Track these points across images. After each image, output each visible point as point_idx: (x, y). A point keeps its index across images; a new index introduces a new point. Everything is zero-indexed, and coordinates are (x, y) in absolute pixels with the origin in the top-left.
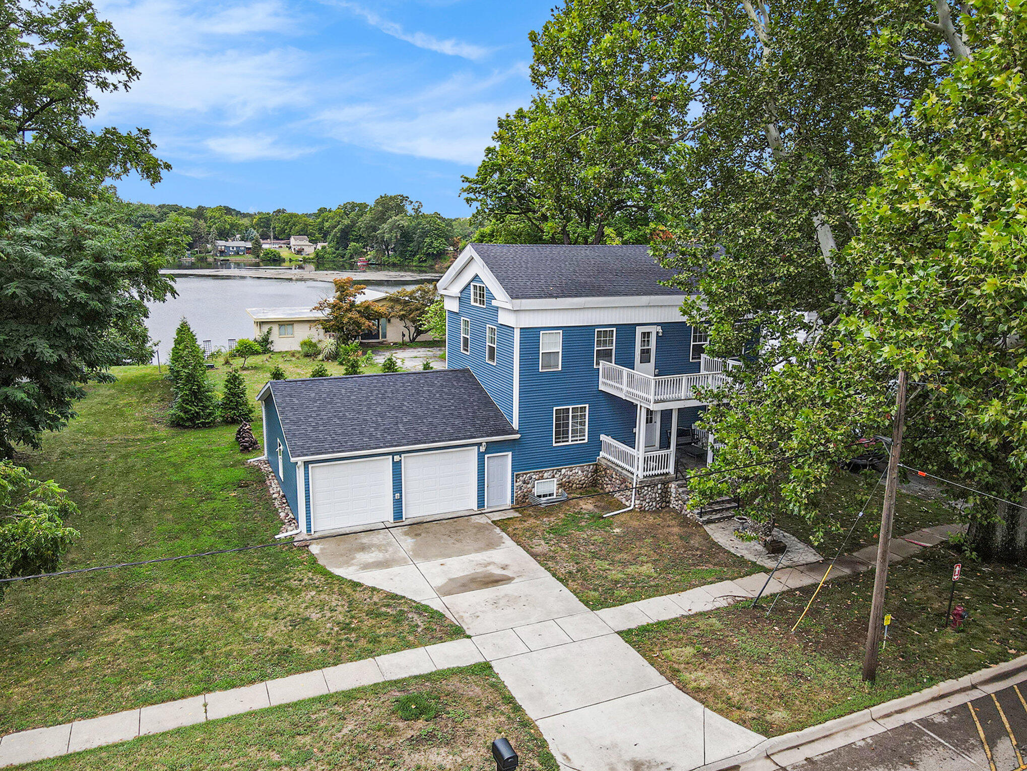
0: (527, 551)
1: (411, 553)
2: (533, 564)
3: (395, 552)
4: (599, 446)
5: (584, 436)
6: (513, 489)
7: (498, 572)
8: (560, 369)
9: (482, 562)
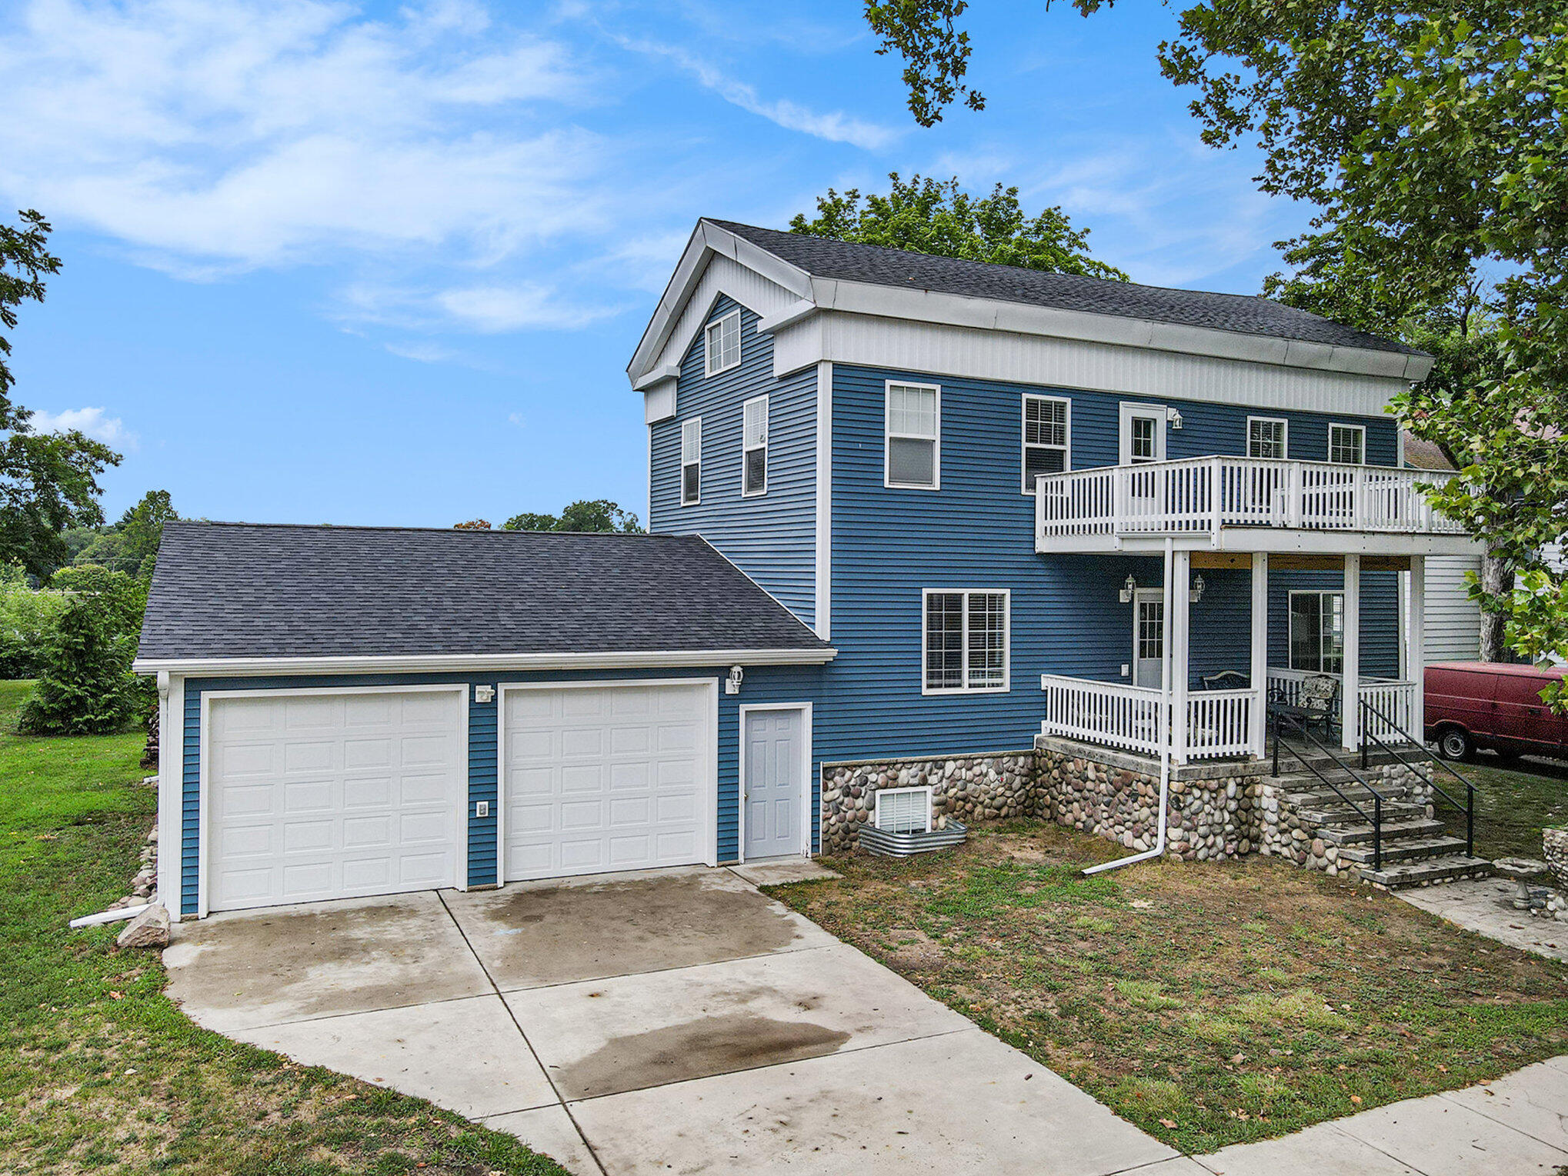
0: (878, 957)
1: (497, 963)
2: (906, 993)
3: (446, 962)
4: (1038, 704)
5: (1000, 674)
6: (815, 809)
7: (788, 1016)
8: (938, 488)
9: (732, 987)
